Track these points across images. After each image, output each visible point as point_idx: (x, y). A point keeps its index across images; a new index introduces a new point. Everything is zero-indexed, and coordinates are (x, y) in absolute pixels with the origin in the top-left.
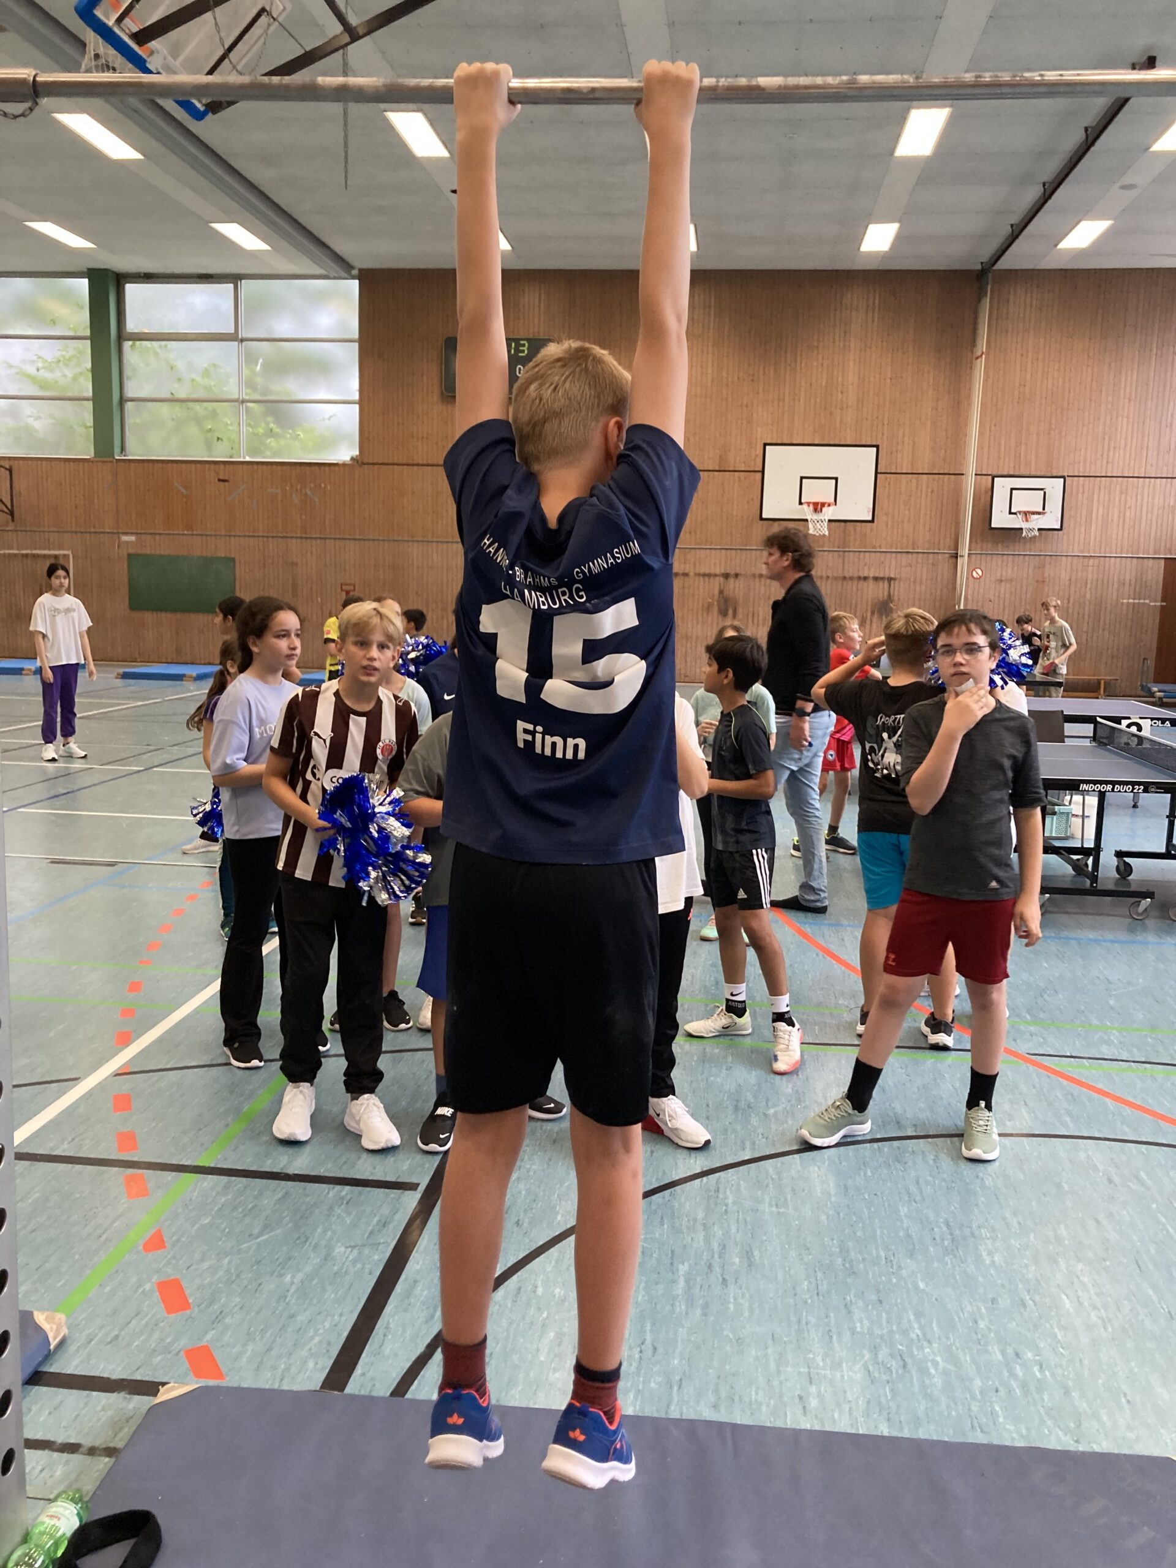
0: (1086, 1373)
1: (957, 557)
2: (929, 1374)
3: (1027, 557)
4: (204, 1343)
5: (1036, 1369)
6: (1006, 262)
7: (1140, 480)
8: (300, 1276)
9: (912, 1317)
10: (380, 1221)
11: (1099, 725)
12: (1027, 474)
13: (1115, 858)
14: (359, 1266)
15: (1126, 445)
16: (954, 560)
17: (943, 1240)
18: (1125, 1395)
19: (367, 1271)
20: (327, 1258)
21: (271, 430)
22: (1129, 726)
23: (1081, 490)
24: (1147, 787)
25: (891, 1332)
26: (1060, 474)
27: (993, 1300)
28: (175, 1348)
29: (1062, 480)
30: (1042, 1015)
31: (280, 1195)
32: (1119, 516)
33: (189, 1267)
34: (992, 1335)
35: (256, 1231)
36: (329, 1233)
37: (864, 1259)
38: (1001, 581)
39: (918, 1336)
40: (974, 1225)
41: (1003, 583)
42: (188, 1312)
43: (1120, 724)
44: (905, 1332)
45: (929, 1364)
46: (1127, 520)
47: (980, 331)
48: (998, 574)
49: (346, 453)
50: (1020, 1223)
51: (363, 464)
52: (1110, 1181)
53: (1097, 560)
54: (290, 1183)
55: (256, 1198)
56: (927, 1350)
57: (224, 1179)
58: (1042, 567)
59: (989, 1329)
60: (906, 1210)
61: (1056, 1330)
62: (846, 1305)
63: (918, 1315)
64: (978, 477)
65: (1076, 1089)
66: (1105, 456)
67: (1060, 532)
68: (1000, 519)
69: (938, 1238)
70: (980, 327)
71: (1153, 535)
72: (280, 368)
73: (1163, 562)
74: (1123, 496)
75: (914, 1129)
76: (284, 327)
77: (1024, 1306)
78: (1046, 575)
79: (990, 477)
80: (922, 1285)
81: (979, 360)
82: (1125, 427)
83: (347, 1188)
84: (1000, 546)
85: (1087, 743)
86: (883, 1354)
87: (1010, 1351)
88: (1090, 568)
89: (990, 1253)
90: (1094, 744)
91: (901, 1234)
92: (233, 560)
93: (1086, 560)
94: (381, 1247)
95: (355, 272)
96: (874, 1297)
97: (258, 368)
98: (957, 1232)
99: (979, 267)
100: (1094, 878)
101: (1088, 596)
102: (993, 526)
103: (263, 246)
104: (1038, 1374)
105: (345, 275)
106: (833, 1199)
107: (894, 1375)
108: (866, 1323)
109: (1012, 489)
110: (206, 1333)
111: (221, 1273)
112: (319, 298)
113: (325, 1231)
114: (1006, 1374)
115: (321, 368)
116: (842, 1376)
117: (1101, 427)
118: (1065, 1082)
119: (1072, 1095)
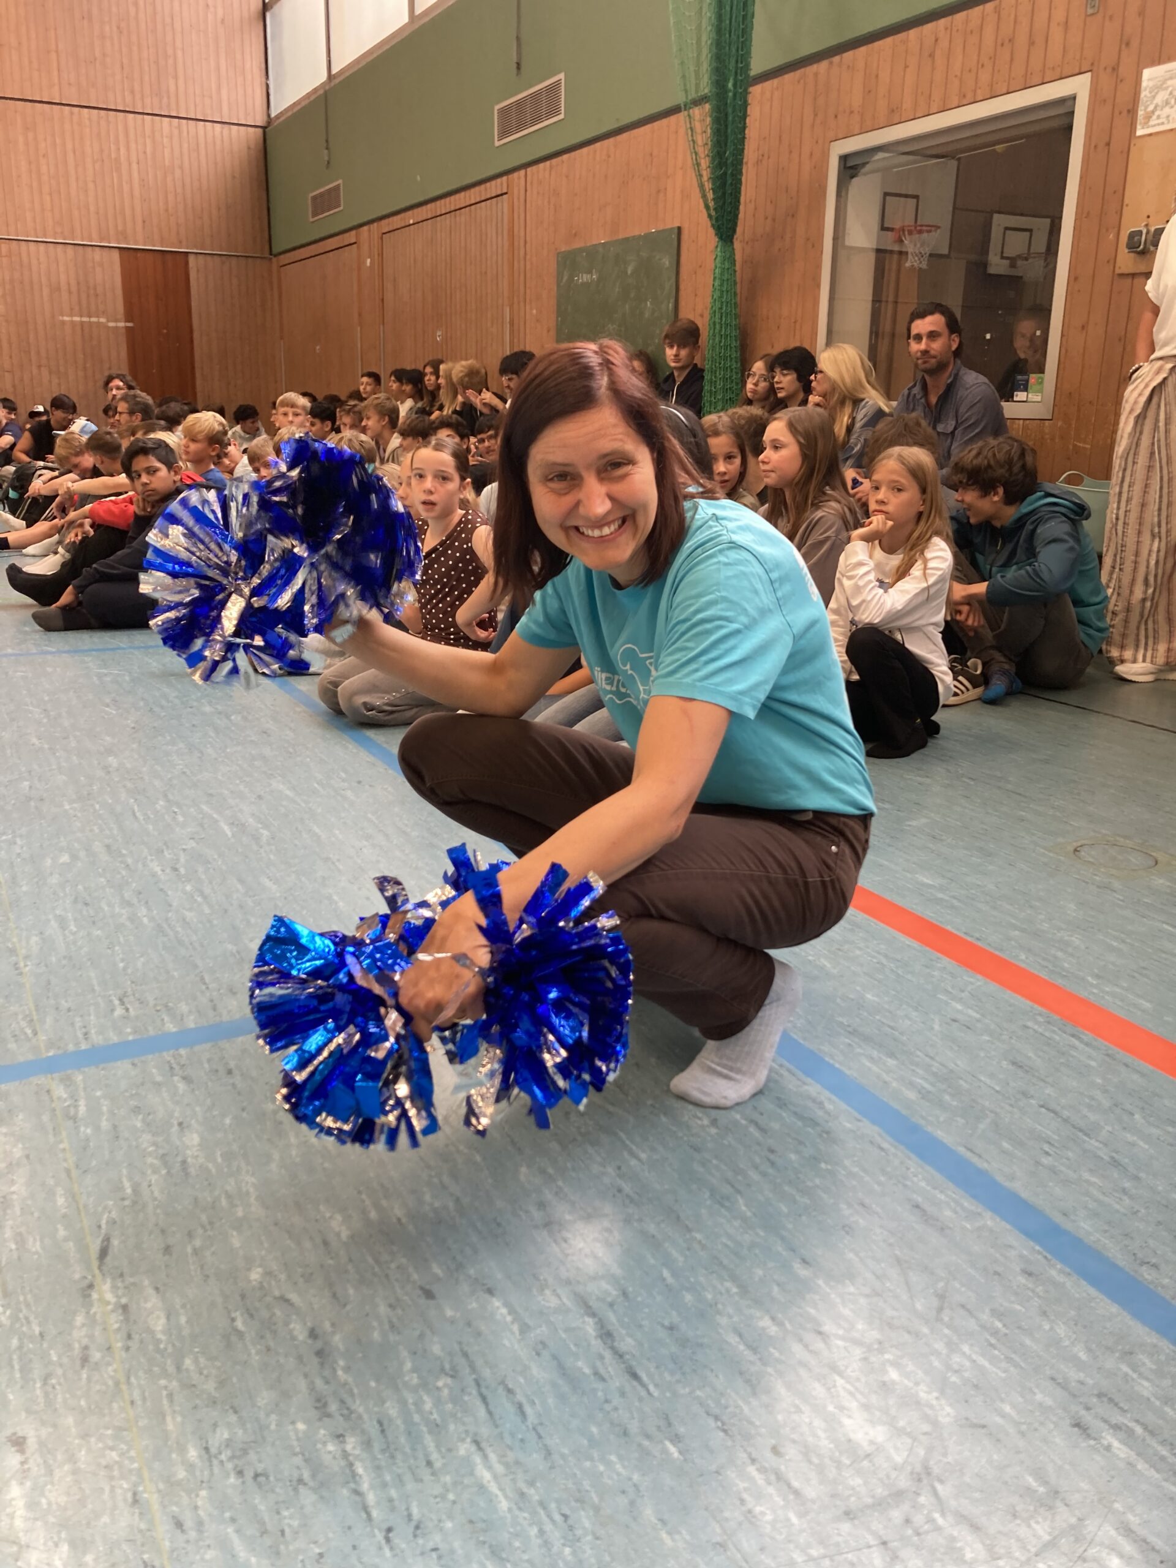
32: (30, 170)
46: (45, 178)
71: (92, 207)
73: (116, 254)
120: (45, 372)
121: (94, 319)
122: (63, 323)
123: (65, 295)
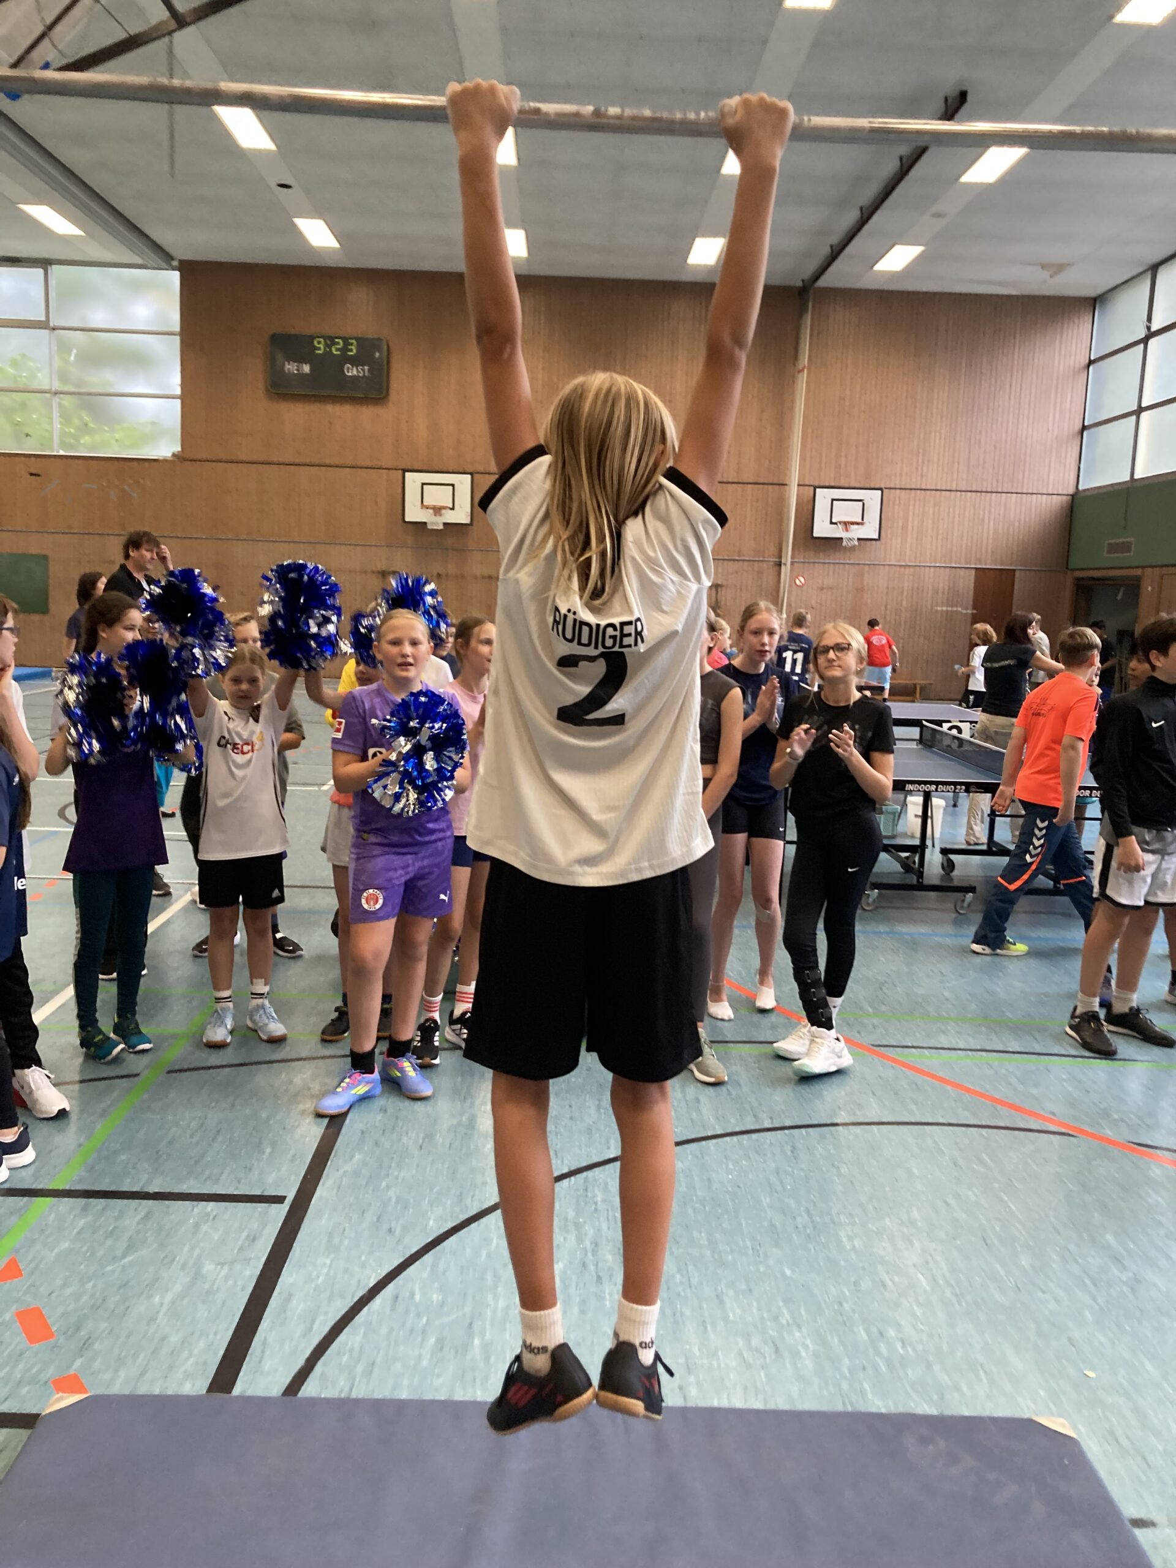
0: (945, 1347)
1: (780, 565)
2: (800, 1357)
3: (847, 566)
4: (72, 1372)
5: (899, 1346)
6: (826, 281)
7: (953, 493)
8: (169, 1297)
9: (781, 1304)
10: (248, 1236)
11: (925, 728)
12: (847, 485)
13: (940, 856)
14: (230, 1282)
15: (939, 459)
16: (777, 568)
17: (805, 1228)
18: (982, 1366)
19: (239, 1288)
20: (198, 1276)
21: (86, 425)
22: (950, 729)
23: (897, 502)
24: (969, 787)
25: (762, 1319)
26: (877, 486)
27: (856, 1284)
28: (43, 1377)
29: (880, 492)
30: (883, 1008)
31: (142, 1214)
32: (933, 528)
33: (50, 1294)
34: (857, 1316)
35: (119, 1253)
36: (197, 1251)
37: (732, 1251)
38: (822, 589)
39: (788, 1322)
40: (834, 1212)
41: (825, 591)
42: (52, 1341)
43: (941, 726)
44: (776, 1318)
45: (800, 1348)
46: (940, 532)
47: (802, 345)
48: (820, 582)
49: (167, 448)
50: (876, 1208)
51: (185, 460)
52: (955, 1164)
53: (912, 570)
54: (150, 1202)
55: (117, 1218)
56: (797, 1334)
57: (82, 1201)
58: (861, 576)
59: (853, 1311)
60: (768, 1200)
61: (915, 1308)
62: (717, 1296)
63: (786, 1301)
64: (801, 488)
65: (919, 1078)
66: (920, 470)
67: (878, 542)
68: (822, 528)
69: (800, 1226)
70: (802, 341)
71: (964, 546)
72: (95, 358)
73: (973, 572)
74: (937, 508)
75: (770, 1121)
76: (98, 317)
77: (884, 1286)
78: (865, 582)
79: (812, 489)
80: (788, 1272)
81: (800, 375)
82: (937, 441)
83: (212, 1204)
84: (821, 555)
85: (913, 745)
86: (755, 1341)
87: (874, 1330)
88: (906, 577)
89: (850, 1238)
90: (920, 746)
91: (766, 1224)
92: (45, 558)
93: (902, 569)
94: (252, 1262)
95: (175, 263)
96: (743, 1286)
97: (72, 358)
98: (818, 1219)
99: (800, 284)
100: (920, 874)
101: (904, 603)
102: (815, 535)
103: (76, 231)
104: (901, 1351)
105: (166, 267)
106: (699, 1193)
107: (768, 1359)
108: (738, 1311)
109: (833, 500)
110: (74, 1361)
111: (85, 1299)
112: (137, 288)
113: (192, 1249)
114: (871, 1351)
115: (137, 361)
116: (719, 1365)
117: (916, 442)
118: (909, 1073)
119: (916, 1084)
120: (922, 639)
121: (955, 609)
122: (937, 611)
123: (940, 595)
